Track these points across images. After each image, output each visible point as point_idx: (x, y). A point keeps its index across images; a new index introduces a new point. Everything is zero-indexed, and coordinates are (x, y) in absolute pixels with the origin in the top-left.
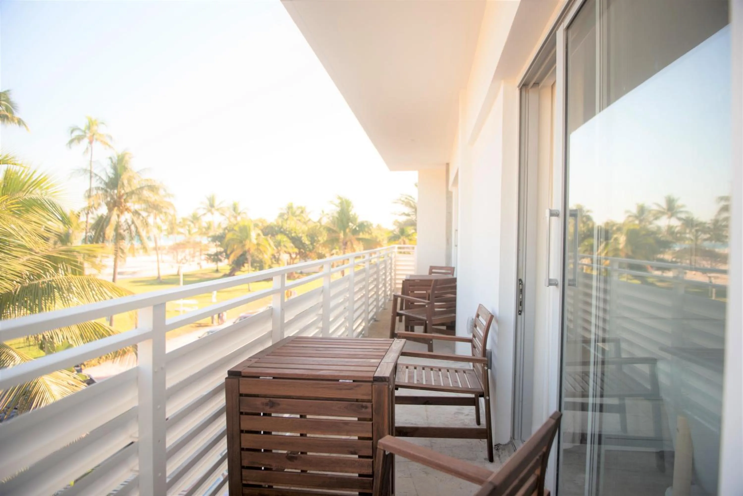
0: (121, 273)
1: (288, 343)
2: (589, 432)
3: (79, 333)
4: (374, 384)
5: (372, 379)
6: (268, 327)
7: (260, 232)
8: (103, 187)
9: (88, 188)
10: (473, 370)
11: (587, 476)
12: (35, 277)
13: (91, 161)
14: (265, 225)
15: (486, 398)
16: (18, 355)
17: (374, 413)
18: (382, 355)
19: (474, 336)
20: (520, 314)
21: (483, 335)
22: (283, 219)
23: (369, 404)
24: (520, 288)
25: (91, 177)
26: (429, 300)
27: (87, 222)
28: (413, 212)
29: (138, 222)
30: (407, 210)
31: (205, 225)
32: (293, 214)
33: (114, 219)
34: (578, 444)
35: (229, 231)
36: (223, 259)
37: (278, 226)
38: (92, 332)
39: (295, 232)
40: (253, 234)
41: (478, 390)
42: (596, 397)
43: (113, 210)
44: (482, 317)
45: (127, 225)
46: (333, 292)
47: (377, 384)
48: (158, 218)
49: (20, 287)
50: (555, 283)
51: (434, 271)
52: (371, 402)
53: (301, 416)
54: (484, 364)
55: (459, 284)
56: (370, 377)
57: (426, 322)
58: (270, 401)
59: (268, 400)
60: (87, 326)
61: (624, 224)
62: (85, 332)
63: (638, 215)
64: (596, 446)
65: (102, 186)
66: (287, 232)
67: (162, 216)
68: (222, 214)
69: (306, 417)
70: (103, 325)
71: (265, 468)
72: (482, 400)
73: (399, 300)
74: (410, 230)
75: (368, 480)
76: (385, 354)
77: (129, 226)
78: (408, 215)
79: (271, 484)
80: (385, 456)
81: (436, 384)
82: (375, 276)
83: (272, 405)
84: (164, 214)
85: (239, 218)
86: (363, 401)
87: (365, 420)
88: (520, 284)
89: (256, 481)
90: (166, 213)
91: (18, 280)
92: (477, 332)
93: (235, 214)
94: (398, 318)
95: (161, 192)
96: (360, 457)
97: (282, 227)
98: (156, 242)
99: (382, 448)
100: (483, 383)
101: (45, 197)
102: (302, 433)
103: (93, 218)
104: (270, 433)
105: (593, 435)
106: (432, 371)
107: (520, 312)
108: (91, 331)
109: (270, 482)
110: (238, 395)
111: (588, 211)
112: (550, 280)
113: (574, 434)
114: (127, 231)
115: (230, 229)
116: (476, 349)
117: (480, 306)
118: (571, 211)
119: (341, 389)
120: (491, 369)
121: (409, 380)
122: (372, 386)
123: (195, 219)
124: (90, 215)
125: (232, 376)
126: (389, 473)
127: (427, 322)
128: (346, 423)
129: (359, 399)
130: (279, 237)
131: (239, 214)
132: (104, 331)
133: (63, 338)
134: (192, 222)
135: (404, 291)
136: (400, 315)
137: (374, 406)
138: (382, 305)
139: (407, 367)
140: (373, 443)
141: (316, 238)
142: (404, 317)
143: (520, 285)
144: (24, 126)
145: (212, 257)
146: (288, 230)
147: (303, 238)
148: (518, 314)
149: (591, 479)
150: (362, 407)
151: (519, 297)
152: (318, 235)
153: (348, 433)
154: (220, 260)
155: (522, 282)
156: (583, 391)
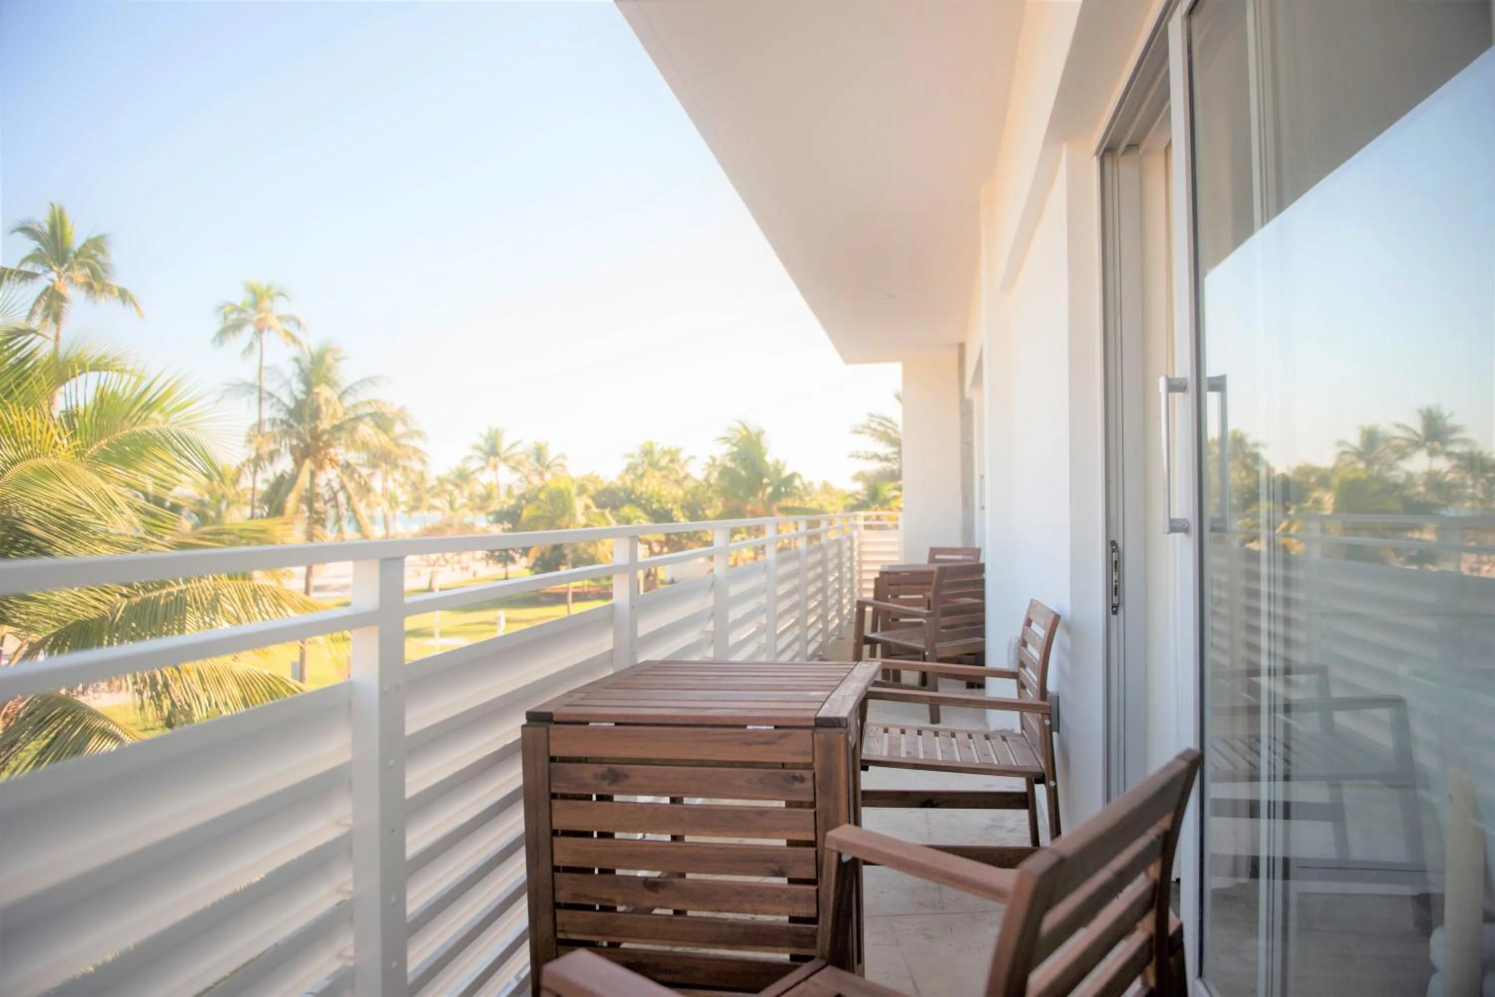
0: (319, 589)
1: (645, 671)
2: (1263, 854)
3: (240, 696)
4: (818, 733)
5: (812, 723)
6: (605, 642)
7: (590, 502)
8: (284, 419)
9: (254, 419)
10: (1022, 735)
11: (1262, 942)
12: (155, 585)
13: (261, 367)
14: (600, 487)
15: (1049, 784)
16: (125, 733)
17: (818, 791)
18: (832, 686)
19: (1022, 665)
20: (1115, 613)
21: (1040, 657)
22: (635, 474)
23: (807, 774)
24: (1114, 560)
25: (261, 400)
26: (929, 608)
27: (253, 489)
28: (894, 453)
29: (351, 486)
30: (883, 449)
31: (480, 490)
32: (654, 465)
33: (304, 480)
34: (1244, 880)
35: (529, 501)
36: (517, 556)
37: (625, 491)
38: (264, 695)
39: (658, 501)
40: (579, 504)
41: (1031, 770)
42: (1275, 780)
43: (303, 462)
44: (1037, 623)
45: (330, 492)
46: (735, 590)
47: (822, 734)
48: (390, 479)
49: (125, 603)
50: (1184, 526)
51: (938, 557)
52: (813, 769)
53: (673, 800)
54: (1043, 714)
55: (989, 576)
56: (808, 719)
57: (924, 653)
58: (610, 770)
59: (606, 769)
60: (256, 682)
61: (1334, 470)
62: (252, 693)
63: (1361, 450)
64: (1279, 882)
65: (282, 416)
66: (643, 502)
67: (397, 474)
68: (515, 469)
69: (683, 801)
70: (285, 679)
71: (600, 907)
72: (1041, 791)
73: (869, 609)
74: (887, 490)
75: (808, 928)
76: (839, 684)
77: (335, 494)
78: (886, 459)
79: (613, 939)
80: (841, 865)
81: (946, 758)
82: (819, 584)
83: (615, 777)
84: (400, 470)
85: (548, 476)
86: (795, 766)
87: (800, 805)
88: (1113, 551)
89: (584, 933)
90: (405, 468)
91: (125, 591)
92: (1028, 654)
93: (540, 469)
94: (866, 648)
95: (399, 429)
96: (791, 881)
97: (632, 492)
98: (386, 527)
99: (835, 848)
100: (1042, 756)
101: (171, 428)
102: (675, 834)
103: (266, 481)
104: (610, 835)
105: (1271, 861)
106: (937, 738)
107: (1114, 609)
108: (262, 691)
109: (612, 935)
110: (547, 759)
111: (1256, 445)
112: (1172, 521)
113: (1236, 858)
114: (329, 505)
115: (529, 498)
116: (1027, 689)
117: (1033, 604)
118: (1211, 379)
119: (750, 744)
120: (1058, 731)
121: (890, 752)
122: (813, 735)
123: (462, 477)
124: (260, 476)
125: (533, 723)
126: (850, 893)
127: (927, 653)
128: (762, 813)
129: (787, 763)
130: (626, 510)
131: (548, 467)
132: (287, 691)
133: (210, 704)
134: (457, 486)
135: (879, 593)
136: (872, 642)
137: (817, 777)
138: (834, 629)
139: (886, 731)
140: (816, 852)
141: (700, 513)
142: (879, 647)
143: (1114, 554)
144: (134, 308)
145: (497, 553)
146: (645, 496)
147: (675, 512)
148: (1111, 612)
149: (1270, 951)
150: (795, 778)
151: (1112, 579)
152: (704, 506)
153: (766, 832)
154: (513, 560)
155: (1117, 547)
156: (1251, 768)
